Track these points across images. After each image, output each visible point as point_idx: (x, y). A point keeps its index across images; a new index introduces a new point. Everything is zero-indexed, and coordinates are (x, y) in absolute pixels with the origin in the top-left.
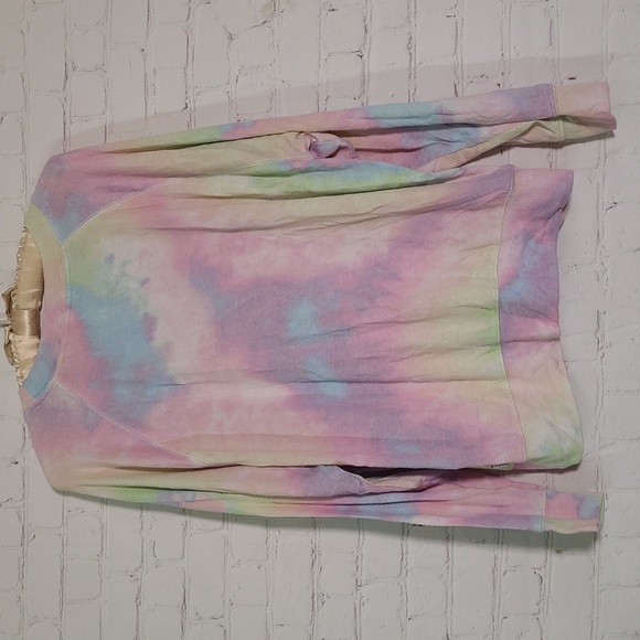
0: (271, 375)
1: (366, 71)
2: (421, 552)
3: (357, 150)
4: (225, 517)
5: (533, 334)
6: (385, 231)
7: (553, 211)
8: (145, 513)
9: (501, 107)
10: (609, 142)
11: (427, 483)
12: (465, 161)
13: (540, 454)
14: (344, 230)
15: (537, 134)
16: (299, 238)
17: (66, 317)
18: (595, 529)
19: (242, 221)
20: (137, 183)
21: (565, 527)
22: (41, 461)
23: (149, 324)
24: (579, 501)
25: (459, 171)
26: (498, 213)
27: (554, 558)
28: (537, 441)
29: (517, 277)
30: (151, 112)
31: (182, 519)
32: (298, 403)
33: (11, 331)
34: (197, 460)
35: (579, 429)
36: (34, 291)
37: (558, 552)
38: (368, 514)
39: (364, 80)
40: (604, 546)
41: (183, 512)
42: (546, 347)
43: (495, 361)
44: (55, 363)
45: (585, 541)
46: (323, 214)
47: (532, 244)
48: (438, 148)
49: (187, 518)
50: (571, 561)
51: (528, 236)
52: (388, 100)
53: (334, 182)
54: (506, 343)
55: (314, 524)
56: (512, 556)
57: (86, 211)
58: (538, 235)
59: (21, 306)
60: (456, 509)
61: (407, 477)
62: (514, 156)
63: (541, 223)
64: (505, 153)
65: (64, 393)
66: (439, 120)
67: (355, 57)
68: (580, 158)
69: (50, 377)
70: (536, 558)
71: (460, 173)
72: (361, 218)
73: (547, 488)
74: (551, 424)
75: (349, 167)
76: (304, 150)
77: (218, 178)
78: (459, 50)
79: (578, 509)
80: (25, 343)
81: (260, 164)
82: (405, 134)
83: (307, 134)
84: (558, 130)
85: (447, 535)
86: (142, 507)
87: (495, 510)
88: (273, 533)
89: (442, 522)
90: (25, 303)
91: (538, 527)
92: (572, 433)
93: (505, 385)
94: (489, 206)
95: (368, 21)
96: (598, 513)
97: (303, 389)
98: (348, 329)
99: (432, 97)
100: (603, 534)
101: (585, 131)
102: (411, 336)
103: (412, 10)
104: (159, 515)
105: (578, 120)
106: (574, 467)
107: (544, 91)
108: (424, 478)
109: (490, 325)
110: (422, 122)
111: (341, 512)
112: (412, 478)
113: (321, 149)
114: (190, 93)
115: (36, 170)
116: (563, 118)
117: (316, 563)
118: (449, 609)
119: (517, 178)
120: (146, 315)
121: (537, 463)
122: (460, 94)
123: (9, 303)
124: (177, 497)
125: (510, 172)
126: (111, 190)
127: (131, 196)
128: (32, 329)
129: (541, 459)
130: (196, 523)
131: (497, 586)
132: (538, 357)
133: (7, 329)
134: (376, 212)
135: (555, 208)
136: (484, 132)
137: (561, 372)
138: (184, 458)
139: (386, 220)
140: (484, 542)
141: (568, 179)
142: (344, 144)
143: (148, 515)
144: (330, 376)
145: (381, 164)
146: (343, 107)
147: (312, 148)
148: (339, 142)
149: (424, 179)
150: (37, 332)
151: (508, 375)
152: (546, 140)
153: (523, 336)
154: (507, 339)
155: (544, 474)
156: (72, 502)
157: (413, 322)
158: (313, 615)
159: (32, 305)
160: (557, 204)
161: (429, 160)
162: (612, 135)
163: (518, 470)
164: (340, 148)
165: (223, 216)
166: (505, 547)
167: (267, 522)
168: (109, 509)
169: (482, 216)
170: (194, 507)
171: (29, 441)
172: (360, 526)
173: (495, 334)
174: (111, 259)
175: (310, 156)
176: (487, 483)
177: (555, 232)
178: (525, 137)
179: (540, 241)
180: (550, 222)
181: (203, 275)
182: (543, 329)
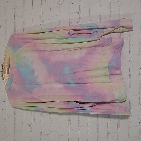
0: (60, 82)
1: (80, 17)
2: (92, 120)
3: (78, 34)
4: (50, 113)
5: (116, 73)
6: (84, 51)
7: (120, 47)
8: (32, 112)
9: (109, 25)
10: (132, 32)
11: (93, 105)
12: (101, 36)
13: (117, 99)
14: (75, 51)
15: (117, 30)
16: (66, 53)
17: (15, 70)
18: (129, 114)
19: (53, 49)
20: (30, 41)
21: (123, 114)
22: (10, 101)
23: (33, 71)
24: (126, 108)
25: (100, 38)
26: (108, 47)
27: (120, 121)
28: (117, 96)
29: (112, 61)
30: (33, 25)
31: (41, 113)
32: (66, 88)
33: (3, 73)
34: (44, 100)
35: (126, 93)
36: (8, 64)
37: (121, 119)
38: (81, 112)
39: (79, 18)
40: (131, 118)
41: (41, 112)
42: (119, 76)
43: (108, 79)
44: (13, 80)
45: (127, 117)
46: (71, 48)
47: (115, 54)
48: (95, 33)
49: (42, 113)
50: (124, 121)
51: (115, 52)
52: (84, 23)
53: (73, 41)
54: (110, 75)
55: (69, 114)
56: (111, 120)
57: (19, 47)
58: (117, 52)
59: (5, 68)
60: (100, 110)
61: (89, 104)
62: (112, 35)
63: (117, 49)
64: (110, 34)
65: (15, 86)
66: (96, 27)
67: (77, 14)
68: (125, 35)
69: (12, 83)
70: (116, 121)
71: (100, 39)
72: (79, 48)
73: (119, 106)
74: (120, 92)
75: (76, 37)
76: (67, 34)
77: (48, 40)
78: (100, 12)
79: (126, 110)
80: (6, 75)
81: (57, 37)
82: (88, 30)
83: (67, 30)
84: (121, 29)
85: (98, 116)
86: (32, 111)
87: (108, 111)
88: (60, 116)
89: (97, 113)
90: (6, 67)
91: (117, 114)
92: (124, 94)
93: (110, 84)
94: (106, 46)
95: (80, 6)
96: (130, 111)
97: (67, 85)
98: (76, 72)
99: (94, 22)
100: (131, 115)
101: (127, 30)
102: (90, 73)
103: (90, 3)
104: (36, 112)
105: (125, 27)
106: (125, 101)
107: (118, 21)
108: (93, 104)
109: (107, 71)
110: (92, 28)
111: (75, 111)
112: (90, 104)
113: (70, 33)
114: (42, 21)
115: (8, 38)
116: (122, 27)
117: (70, 122)
118: (98, 132)
119: (112, 40)
120: (33, 69)
121: (117, 100)
122: (100, 22)
123: (3, 67)
124: (40, 108)
125: (111, 38)
126: (25, 42)
127: (29, 44)
128: (7, 72)
129: (118, 100)
130: (43, 114)
131: (108, 127)
132: (117, 78)
133: (2, 72)
134: (82, 47)
135: (120, 46)
136: (105, 30)
137: (122, 81)
138: (41, 100)
139: (84, 49)
140: (105, 117)
141: (123, 40)
142: (75, 32)
143: (33, 112)
144: (72, 82)
145: (83, 37)
146: (75, 24)
147: (68, 33)
148: (74, 32)
149: (92, 40)
150: (9, 73)
151: (111, 82)
152: (118, 31)
153: (113, 73)
154: (110, 74)
155: (118, 103)
156: (17, 110)
157: (90, 71)
158: (69, 134)
159: (8, 67)
160: (121, 45)
161: (93, 36)
162: (132, 30)
163: (113, 102)
164: (74, 33)
165: (49, 48)
166: (110, 118)
167: (59, 114)
168: (24, 111)
169: (105, 48)
170: (43, 110)
171: (7, 97)
172: (79, 114)
173: (108, 73)
174: (25, 57)
175: (68, 35)
176: (106, 105)
177: (120, 51)
178: (114, 31)
179: (117, 53)
180: (119, 49)
181: (45, 61)
182: (118, 72)
